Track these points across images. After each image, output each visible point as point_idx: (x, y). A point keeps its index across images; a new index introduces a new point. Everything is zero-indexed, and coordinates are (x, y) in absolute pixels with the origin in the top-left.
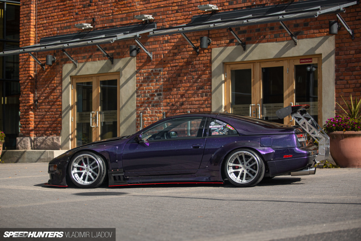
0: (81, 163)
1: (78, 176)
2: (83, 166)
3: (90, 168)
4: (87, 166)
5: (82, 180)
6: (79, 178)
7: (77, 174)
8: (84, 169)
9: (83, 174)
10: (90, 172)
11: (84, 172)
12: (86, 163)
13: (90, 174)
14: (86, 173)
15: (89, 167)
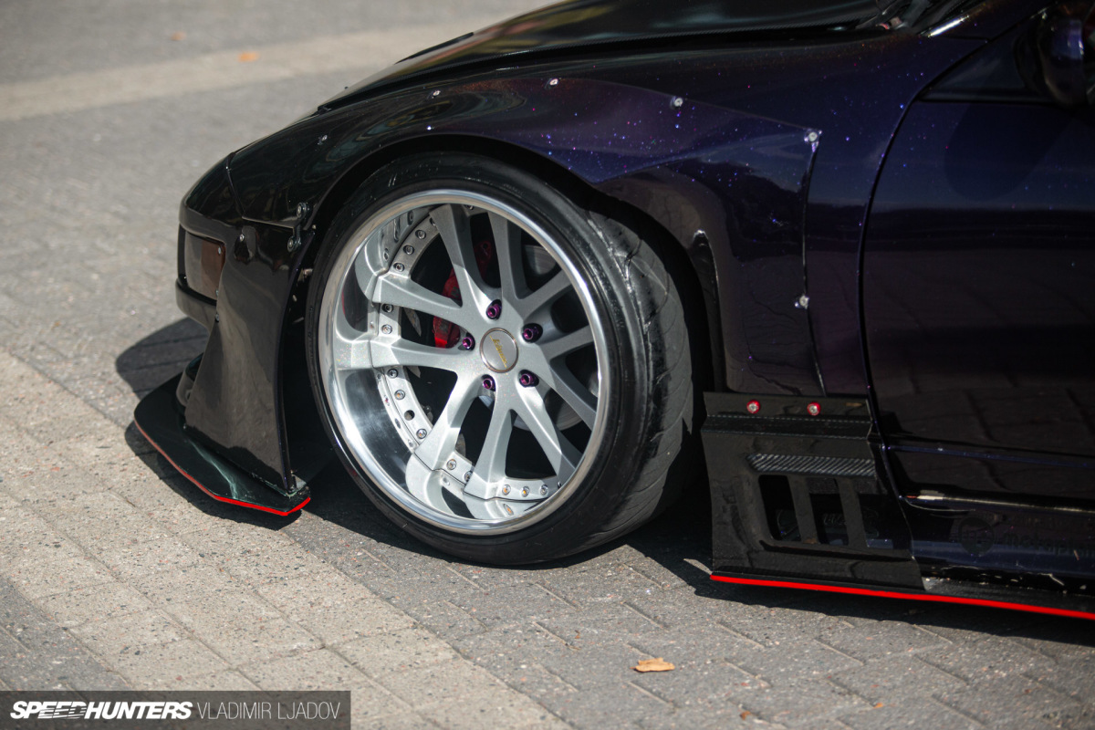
0: (432, 272)
1: (411, 402)
2: (458, 300)
3: (532, 332)
4: (494, 312)
5: (454, 455)
6: (421, 419)
7: (403, 384)
8: (470, 344)
9: (458, 395)
10: (529, 379)
11: (467, 371)
12: (488, 277)
13: (531, 399)
14: (487, 381)
15: (513, 319)
